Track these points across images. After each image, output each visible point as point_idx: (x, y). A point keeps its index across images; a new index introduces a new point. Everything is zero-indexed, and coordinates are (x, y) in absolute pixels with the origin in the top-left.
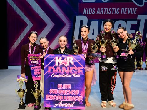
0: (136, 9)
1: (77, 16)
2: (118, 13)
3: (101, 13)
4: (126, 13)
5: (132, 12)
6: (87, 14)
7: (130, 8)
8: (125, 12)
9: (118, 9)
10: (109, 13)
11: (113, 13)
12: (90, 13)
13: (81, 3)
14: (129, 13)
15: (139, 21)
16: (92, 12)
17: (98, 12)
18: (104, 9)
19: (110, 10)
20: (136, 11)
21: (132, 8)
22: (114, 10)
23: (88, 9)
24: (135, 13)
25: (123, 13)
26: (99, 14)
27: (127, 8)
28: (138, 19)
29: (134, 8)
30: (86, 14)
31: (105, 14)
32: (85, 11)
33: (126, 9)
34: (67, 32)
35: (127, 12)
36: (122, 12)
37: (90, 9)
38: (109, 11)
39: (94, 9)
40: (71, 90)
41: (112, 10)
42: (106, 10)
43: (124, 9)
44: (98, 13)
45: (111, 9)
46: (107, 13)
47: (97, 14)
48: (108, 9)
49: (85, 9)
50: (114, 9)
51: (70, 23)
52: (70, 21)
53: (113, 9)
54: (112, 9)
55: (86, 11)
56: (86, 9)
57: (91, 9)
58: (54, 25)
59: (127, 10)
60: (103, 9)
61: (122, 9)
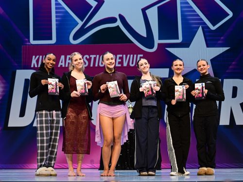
3: (67, 66)
5: (132, 63)
7: (129, 56)
8: (117, 63)
11: (92, 65)
13: (26, 45)
14: (125, 64)
17: (62, 62)
19: (86, 58)
22: (95, 58)
23: (41, 57)
26: (63, 66)
27: (121, 56)
30: (36, 66)
32: (34, 61)
33: (118, 56)
35: (121, 63)
41: (90, 58)
44: (61, 66)
45: (88, 57)
47: (59, 66)
49: (34, 57)
50: (95, 56)
52: (4, 81)
53: (93, 56)
54: (91, 56)
55: (37, 61)
56: (38, 57)
59: (121, 58)
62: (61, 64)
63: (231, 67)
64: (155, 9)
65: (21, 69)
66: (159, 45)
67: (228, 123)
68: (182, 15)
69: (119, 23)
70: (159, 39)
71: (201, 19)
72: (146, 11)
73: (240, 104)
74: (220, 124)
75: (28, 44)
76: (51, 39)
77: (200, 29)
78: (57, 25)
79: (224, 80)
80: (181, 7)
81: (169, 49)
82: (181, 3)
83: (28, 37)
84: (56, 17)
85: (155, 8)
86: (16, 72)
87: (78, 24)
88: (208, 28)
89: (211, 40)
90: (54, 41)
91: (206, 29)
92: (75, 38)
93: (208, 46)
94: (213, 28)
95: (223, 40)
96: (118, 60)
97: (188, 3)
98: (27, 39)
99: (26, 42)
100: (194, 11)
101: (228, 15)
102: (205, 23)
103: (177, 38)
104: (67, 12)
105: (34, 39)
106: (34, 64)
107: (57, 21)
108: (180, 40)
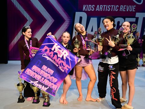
0: (135, 7)
1: (76, 13)
2: (117, 10)
3: (100, 10)
4: (125, 11)
5: (131, 10)
6: (87, 10)
7: (129, 6)
8: (124, 9)
9: (117, 7)
10: (108, 10)
11: (112, 11)
12: (90, 9)
14: (127, 10)
15: (137, 19)
16: (92, 8)
17: (98, 9)
18: (104, 6)
19: (109, 6)
20: (135, 8)
21: (131, 6)
22: (113, 7)
23: (88, 5)
24: (133, 11)
25: (122, 11)
26: (98, 10)
27: (126, 6)
28: (136, 17)
29: (132, 6)
30: (85, 10)
31: (104, 10)
32: (84, 8)
33: (124, 6)
34: (67, 28)
35: (126, 9)
36: (121, 9)
37: (89, 5)
38: (108, 8)
39: (93, 6)
40: (51, 76)
41: (111, 7)
42: (106, 7)
43: (122, 6)
44: (97, 10)
45: (110, 6)
46: (106, 10)
47: (96, 10)
48: (107, 6)
49: (84, 5)
51: (69, 20)
52: (70, 18)
53: (112, 6)
55: (86, 8)
56: (86, 5)
57: (91, 6)
58: (54, 21)
60: (102, 6)
61: (121, 6)
86: (75, 13)
96: (124, 8)
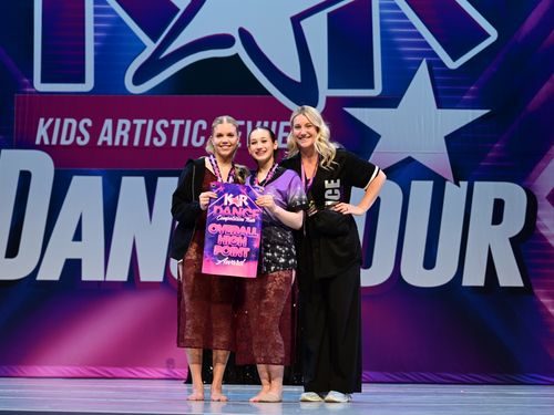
62: (105, 138)
63: (490, 154)
64: (321, 19)
65: (12, 148)
66: (330, 100)
67: (481, 283)
68: (383, 34)
69: (238, 49)
70: (330, 87)
71: (426, 44)
72: (302, 23)
73: (510, 239)
74: (464, 284)
75: (28, 90)
76: (81, 80)
77: (424, 66)
78: (96, 48)
79: (476, 183)
80: (382, 16)
81: (352, 111)
82: (381, 6)
83: (31, 76)
84: (96, 30)
85: (322, 16)
87: (145, 47)
88: (441, 63)
89: (448, 92)
90: (88, 85)
91: (436, 68)
92: (138, 80)
93: (440, 104)
94: (452, 65)
95: (473, 93)
97: (396, 7)
98: (26, 80)
99: (25, 85)
100: (411, 26)
101: (487, 36)
102: (434, 54)
103: (372, 86)
104: (120, 20)
105: (44, 80)
106: (42, 138)
107: (96, 39)
108: (377, 91)
